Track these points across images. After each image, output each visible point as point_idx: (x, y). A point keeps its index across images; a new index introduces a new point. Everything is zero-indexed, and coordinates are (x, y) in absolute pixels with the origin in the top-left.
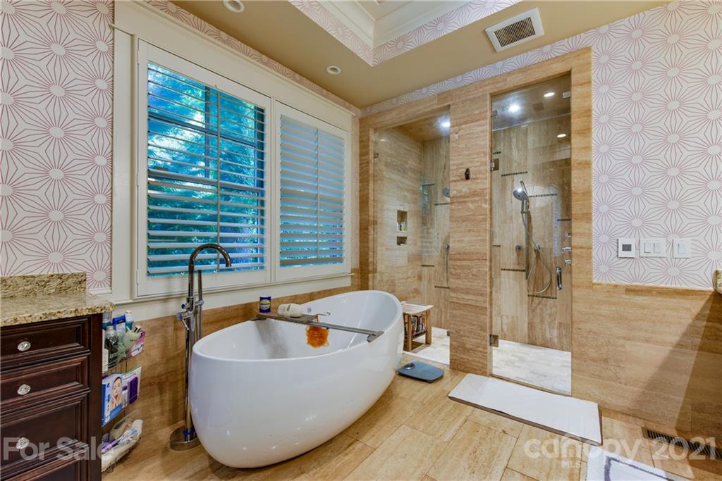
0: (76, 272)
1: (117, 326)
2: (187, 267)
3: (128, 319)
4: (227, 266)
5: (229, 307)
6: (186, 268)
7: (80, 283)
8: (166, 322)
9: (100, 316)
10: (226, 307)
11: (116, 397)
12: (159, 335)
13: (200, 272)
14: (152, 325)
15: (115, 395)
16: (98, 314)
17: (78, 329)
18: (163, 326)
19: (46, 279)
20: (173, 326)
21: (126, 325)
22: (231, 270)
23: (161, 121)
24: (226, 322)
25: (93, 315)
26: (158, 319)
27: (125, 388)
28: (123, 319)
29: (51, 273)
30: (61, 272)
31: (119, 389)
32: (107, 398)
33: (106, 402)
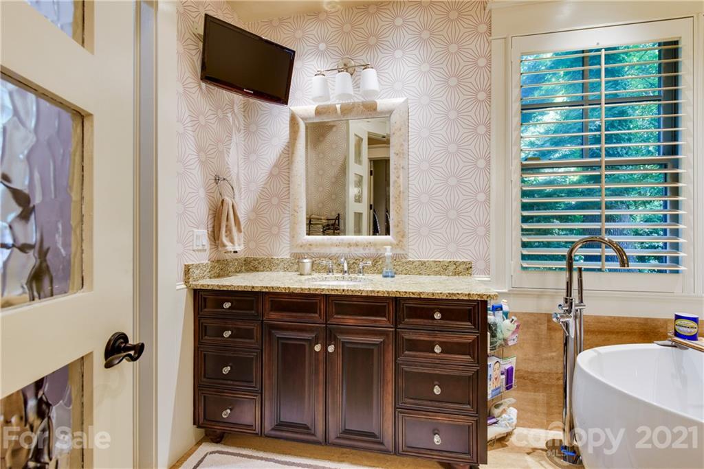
0: (465, 260)
1: (496, 312)
2: (565, 262)
3: (505, 308)
4: (623, 265)
5: (619, 318)
6: (563, 264)
7: (468, 269)
8: (539, 319)
9: (485, 303)
10: (615, 318)
11: (496, 379)
12: (532, 330)
13: (580, 270)
14: (524, 319)
15: (496, 376)
16: (484, 301)
17: (470, 310)
18: (536, 322)
19: (447, 265)
20: (546, 325)
21: (504, 313)
22: (629, 271)
23: (529, 110)
24: (614, 336)
25: (481, 301)
26: (532, 314)
27: (502, 374)
28: (501, 308)
29: (449, 260)
30: (455, 260)
31: (498, 372)
32: (489, 377)
33: (489, 381)
